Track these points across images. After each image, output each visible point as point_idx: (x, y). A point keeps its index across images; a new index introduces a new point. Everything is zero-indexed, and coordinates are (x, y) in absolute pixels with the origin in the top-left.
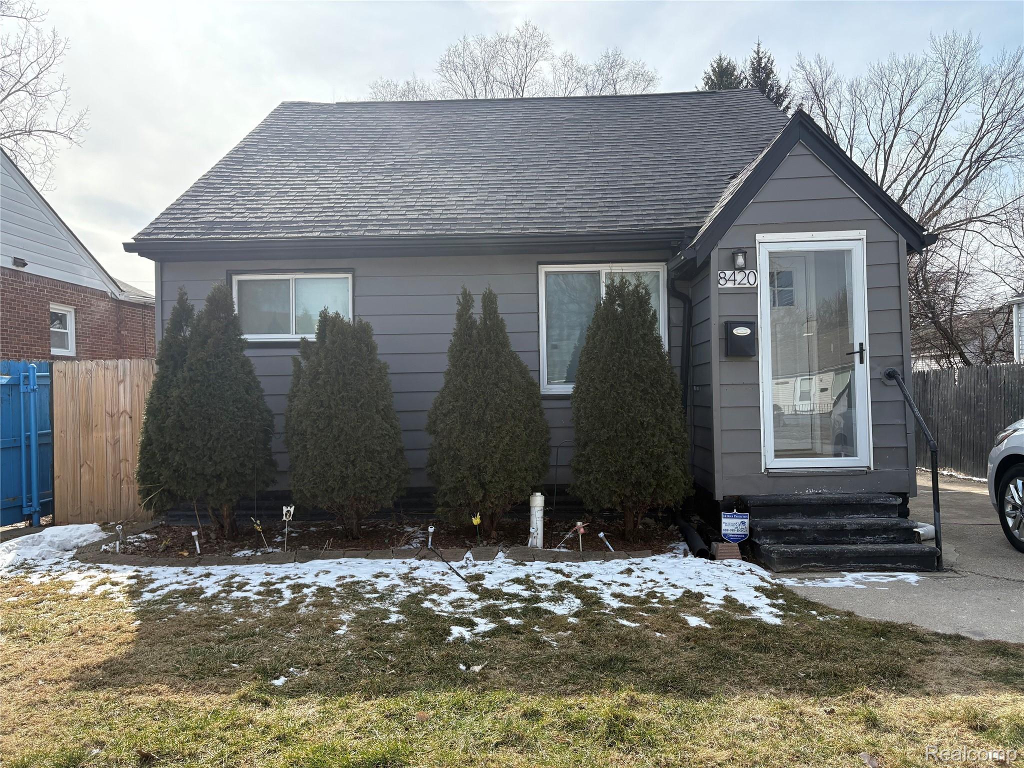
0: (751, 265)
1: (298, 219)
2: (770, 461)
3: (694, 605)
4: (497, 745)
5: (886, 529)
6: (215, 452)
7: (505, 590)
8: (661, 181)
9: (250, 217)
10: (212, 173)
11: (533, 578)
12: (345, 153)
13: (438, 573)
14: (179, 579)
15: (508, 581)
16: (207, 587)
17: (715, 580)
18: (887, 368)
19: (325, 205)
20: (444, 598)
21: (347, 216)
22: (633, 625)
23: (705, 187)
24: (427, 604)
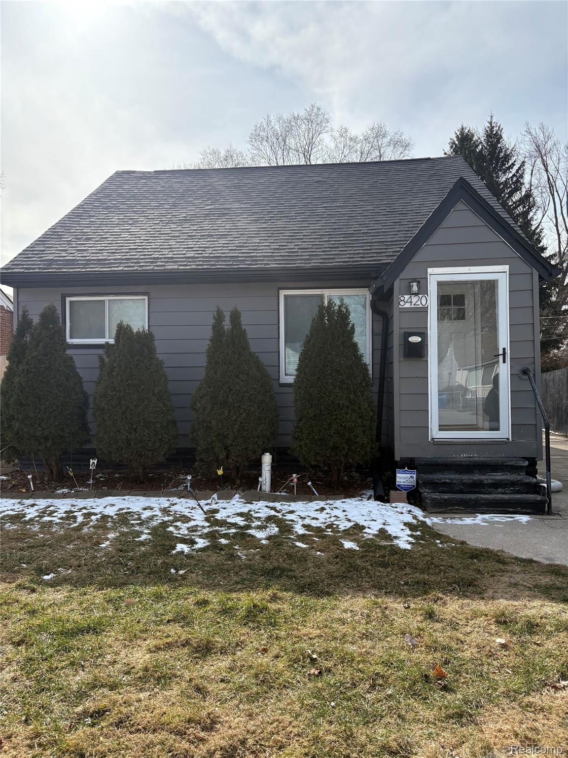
0: (423, 290)
1: (110, 258)
2: (435, 433)
3: (355, 534)
4: (168, 621)
5: (513, 484)
6: (43, 421)
7: (229, 520)
8: (373, 228)
9: (78, 256)
10: (59, 225)
11: (252, 513)
12: (153, 209)
13: (189, 508)
14: (13, 507)
15: (234, 515)
16: (29, 514)
17: (380, 517)
18: (523, 366)
19: (131, 247)
20: (185, 525)
21: (144, 255)
22: (304, 546)
23: (405, 232)
24: (171, 529)
